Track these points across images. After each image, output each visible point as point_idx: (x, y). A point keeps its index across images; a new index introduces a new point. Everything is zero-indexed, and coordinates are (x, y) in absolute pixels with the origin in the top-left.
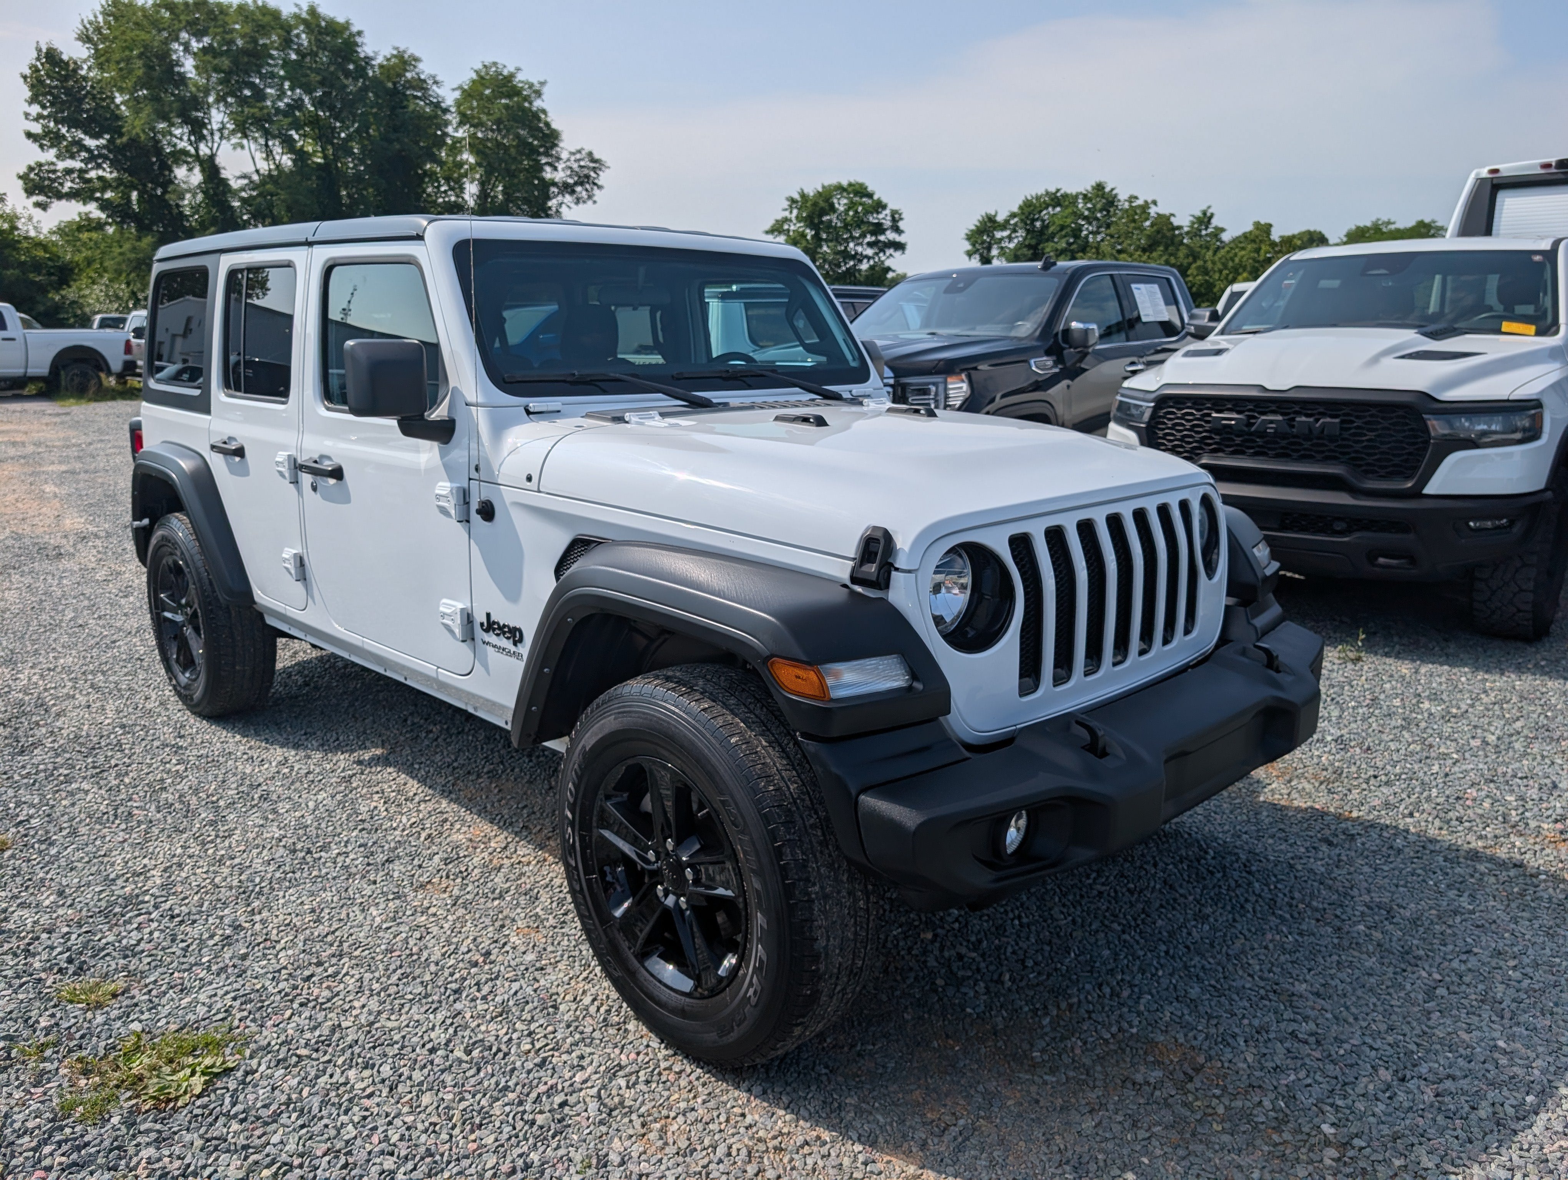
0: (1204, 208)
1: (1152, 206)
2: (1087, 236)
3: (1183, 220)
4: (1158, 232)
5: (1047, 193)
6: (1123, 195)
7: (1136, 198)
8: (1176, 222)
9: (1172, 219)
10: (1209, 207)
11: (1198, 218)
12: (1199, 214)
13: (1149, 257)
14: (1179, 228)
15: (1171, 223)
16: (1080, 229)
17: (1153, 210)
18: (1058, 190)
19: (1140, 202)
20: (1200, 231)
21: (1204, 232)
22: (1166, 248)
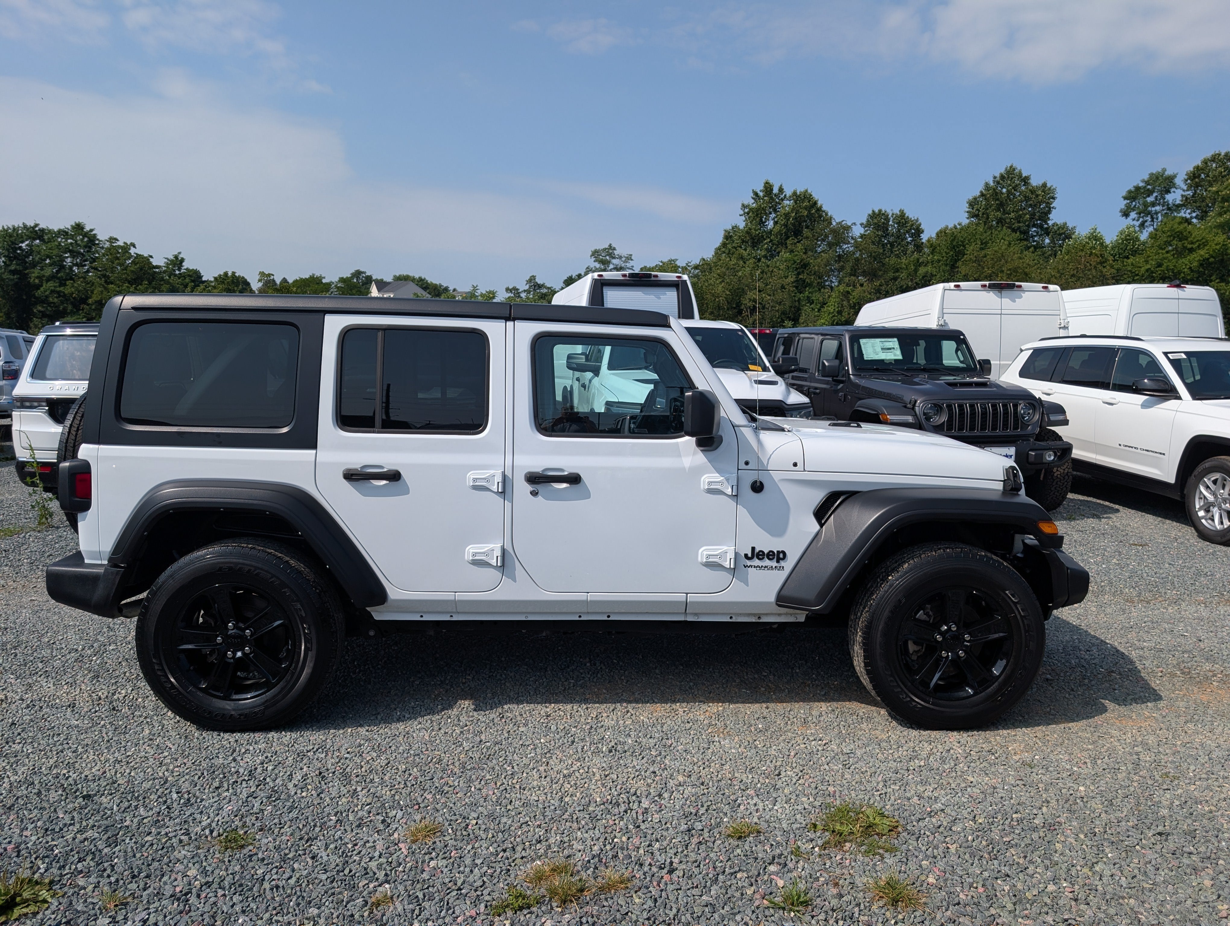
0: (176, 253)
1: (132, 248)
2: (71, 268)
3: (159, 261)
4: (141, 269)
5: (25, 226)
6: (102, 235)
7: (117, 240)
8: (155, 262)
9: (151, 260)
10: (180, 253)
11: (172, 261)
12: (171, 257)
13: (135, 288)
14: (157, 267)
15: (151, 263)
16: (63, 260)
17: (132, 251)
18: (37, 225)
19: (120, 243)
20: (174, 271)
21: (177, 272)
22: (150, 283)
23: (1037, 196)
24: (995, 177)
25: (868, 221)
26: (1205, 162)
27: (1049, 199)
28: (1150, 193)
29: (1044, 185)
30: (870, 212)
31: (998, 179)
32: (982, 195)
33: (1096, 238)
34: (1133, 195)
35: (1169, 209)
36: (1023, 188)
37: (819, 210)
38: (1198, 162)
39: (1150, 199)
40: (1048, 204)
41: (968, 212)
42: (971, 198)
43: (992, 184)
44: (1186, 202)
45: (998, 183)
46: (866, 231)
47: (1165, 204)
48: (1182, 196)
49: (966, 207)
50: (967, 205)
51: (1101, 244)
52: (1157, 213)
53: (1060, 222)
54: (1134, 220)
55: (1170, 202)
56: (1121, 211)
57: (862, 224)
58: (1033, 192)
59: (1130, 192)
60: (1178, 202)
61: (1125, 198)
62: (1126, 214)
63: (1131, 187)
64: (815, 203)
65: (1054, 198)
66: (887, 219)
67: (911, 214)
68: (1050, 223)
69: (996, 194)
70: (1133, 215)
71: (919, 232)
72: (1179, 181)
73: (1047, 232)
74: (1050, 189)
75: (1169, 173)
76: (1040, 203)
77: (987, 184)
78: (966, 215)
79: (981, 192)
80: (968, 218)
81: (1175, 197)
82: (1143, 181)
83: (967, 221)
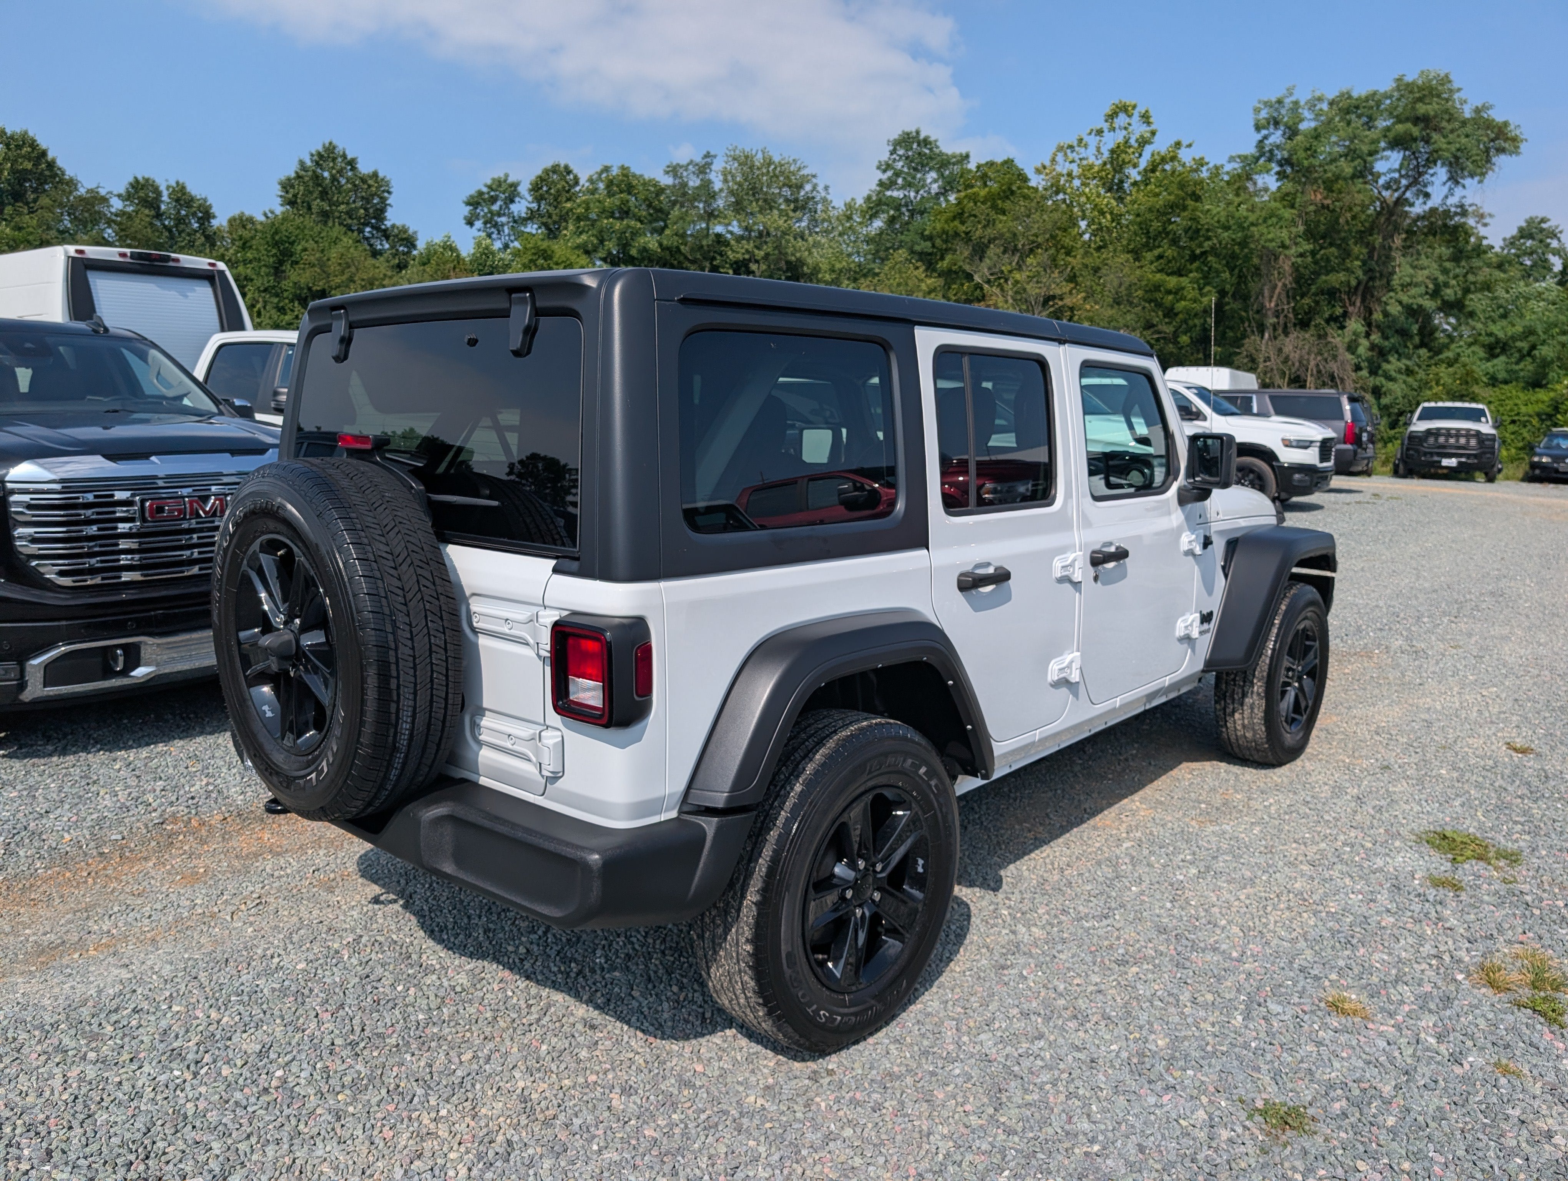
23: (370, 186)
24: (312, 155)
25: (128, 192)
26: (546, 171)
27: (384, 191)
28: (494, 200)
29: (375, 175)
30: (131, 180)
31: (316, 158)
32: (298, 177)
33: (452, 249)
34: (475, 202)
35: (515, 221)
36: (350, 174)
37: (51, 165)
38: (539, 172)
39: (495, 207)
40: (383, 200)
41: (281, 196)
42: (283, 178)
43: (309, 163)
44: (532, 216)
45: (317, 163)
46: (125, 206)
47: (510, 215)
48: (528, 208)
49: (278, 190)
50: (279, 187)
51: (458, 256)
52: (503, 225)
53: (399, 223)
54: (479, 230)
55: (516, 214)
56: (465, 218)
57: (119, 196)
58: (363, 180)
59: (472, 197)
60: (523, 215)
61: (468, 203)
62: (470, 223)
63: (472, 191)
64: (44, 154)
65: (389, 193)
66: (159, 194)
67: (195, 190)
68: (388, 224)
69: (317, 177)
70: (479, 224)
71: (207, 215)
72: (524, 189)
73: (386, 234)
74: (383, 180)
75: (511, 180)
76: (373, 195)
77: (302, 163)
78: (279, 200)
79: (296, 173)
80: (282, 205)
81: (520, 208)
82: (486, 186)
83: (282, 209)
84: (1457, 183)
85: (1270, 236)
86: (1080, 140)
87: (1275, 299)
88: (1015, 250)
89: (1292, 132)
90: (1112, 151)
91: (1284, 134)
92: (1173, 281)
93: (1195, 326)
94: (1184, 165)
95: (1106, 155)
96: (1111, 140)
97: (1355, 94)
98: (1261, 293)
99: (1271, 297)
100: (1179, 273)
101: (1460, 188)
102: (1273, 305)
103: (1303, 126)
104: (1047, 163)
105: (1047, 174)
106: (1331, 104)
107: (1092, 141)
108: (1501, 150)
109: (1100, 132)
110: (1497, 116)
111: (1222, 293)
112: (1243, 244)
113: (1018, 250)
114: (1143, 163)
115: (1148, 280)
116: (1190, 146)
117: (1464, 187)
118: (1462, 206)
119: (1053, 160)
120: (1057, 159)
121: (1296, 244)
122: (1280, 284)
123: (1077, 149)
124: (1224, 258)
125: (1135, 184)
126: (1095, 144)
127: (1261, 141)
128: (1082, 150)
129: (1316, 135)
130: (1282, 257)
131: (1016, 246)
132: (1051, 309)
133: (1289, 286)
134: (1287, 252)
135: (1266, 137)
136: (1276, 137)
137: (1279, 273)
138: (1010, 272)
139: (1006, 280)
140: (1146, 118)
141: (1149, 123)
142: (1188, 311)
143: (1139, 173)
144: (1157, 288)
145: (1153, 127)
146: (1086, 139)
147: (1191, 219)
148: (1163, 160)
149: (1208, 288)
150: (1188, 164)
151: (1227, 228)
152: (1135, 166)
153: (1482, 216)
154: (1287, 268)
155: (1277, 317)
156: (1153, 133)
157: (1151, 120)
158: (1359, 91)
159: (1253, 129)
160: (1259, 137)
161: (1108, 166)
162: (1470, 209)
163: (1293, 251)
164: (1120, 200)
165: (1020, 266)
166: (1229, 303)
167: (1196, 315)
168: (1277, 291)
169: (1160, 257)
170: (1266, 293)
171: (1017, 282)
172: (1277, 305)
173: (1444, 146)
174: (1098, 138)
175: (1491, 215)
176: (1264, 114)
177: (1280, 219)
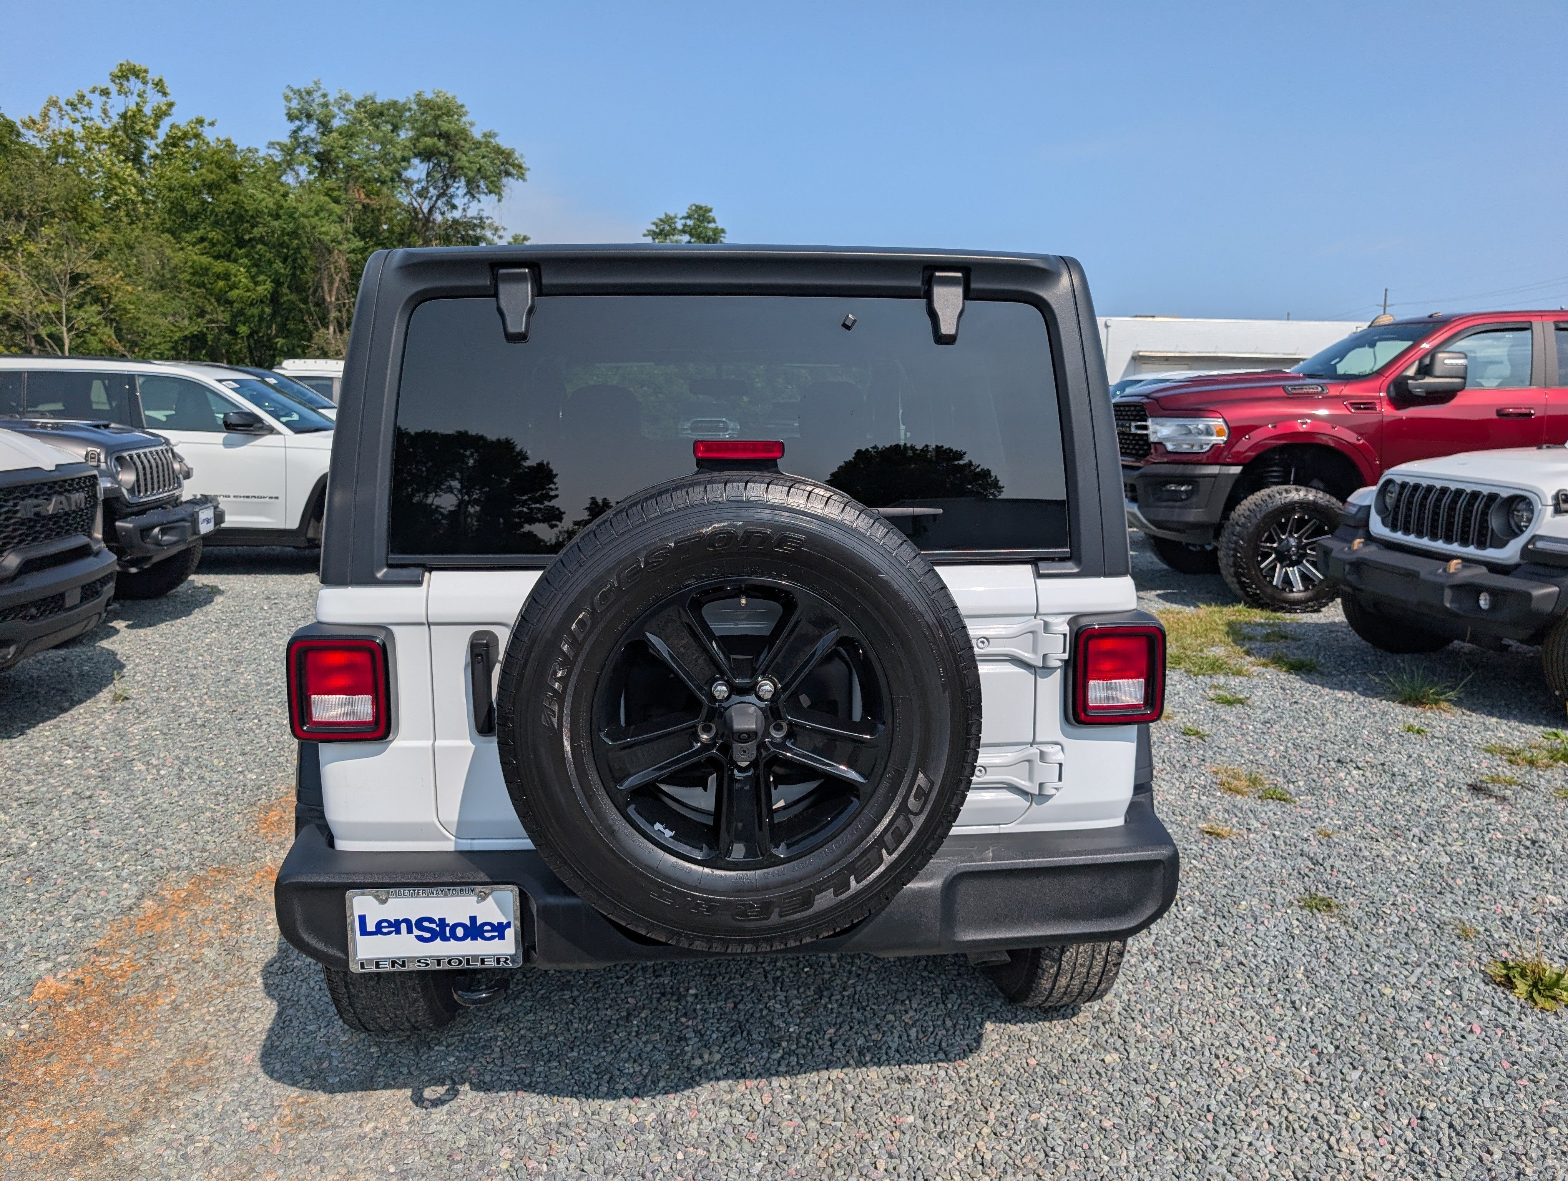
84: (474, 197)
85: (323, 229)
86: (82, 97)
87: (334, 293)
88: (20, 217)
89: (324, 126)
90: (124, 116)
91: (318, 128)
92: (220, 266)
93: (253, 316)
94: (208, 144)
95: (116, 119)
96: (118, 105)
97: (379, 100)
98: (318, 286)
99: (330, 291)
100: (227, 257)
101: (476, 202)
102: (333, 299)
103: (336, 123)
104: (37, 118)
105: (39, 131)
106: (358, 105)
107: (97, 100)
108: (508, 174)
109: (105, 93)
110: (504, 142)
111: (277, 283)
112: (294, 234)
113: (24, 218)
114: (162, 134)
115: (194, 262)
116: (212, 124)
117: (479, 201)
118: (481, 219)
119: (45, 115)
120: (50, 114)
121: (348, 240)
122: (338, 279)
123: (79, 106)
124: (274, 247)
125: (155, 157)
126: (101, 105)
127: (295, 132)
128: (85, 109)
129: (349, 134)
130: (336, 251)
131: (20, 212)
132: (81, 290)
133: (347, 281)
134: (341, 248)
135: (300, 129)
136: (310, 131)
137: (336, 268)
138: (20, 242)
139: (15, 251)
140: (159, 85)
141: (165, 94)
142: (241, 299)
143: (158, 146)
144: (205, 271)
145: (170, 99)
146: (89, 97)
147: (235, 203)
148: (185, 136)
149: (261, 278)
150: (212, 144)
151: (277, 217)
152: (153, 137)
153: (496, 229)
154: (342, 263)
155: (340, 311)
156: (171, 105)
157: (168, 91)
158: (382, 98)
159: (286, 118)
160: (293, 126)
161: (120, 133)
162: (488, 222)
163: (345, 246)
164: (141, 172)
165: (30, 236)
166: (286, 295)
167: (252, 304)
168: (336, 285)
169: (202, 239)
170: (326, 286)
171: (31, 255)
172: (337, 299)
173: (467, 164)
174: (104, 98)
175: (504, 229)
176: (295, 104)
177: (331, 214)
